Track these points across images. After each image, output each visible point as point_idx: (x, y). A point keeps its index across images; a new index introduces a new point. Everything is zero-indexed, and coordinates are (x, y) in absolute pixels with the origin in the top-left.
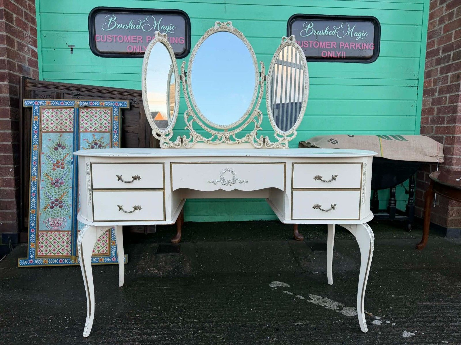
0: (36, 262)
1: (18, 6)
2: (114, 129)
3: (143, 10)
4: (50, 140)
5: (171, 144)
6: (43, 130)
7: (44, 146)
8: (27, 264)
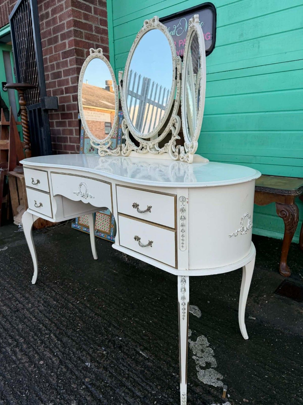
0: (78, 227)
1: (89, 41)
2: (119, 135)
3: (177, 14)
4: (88, 144)
5: (109, 152)
6: (85, 137)
7: (85, 148)
8: (75, 227)
